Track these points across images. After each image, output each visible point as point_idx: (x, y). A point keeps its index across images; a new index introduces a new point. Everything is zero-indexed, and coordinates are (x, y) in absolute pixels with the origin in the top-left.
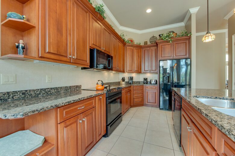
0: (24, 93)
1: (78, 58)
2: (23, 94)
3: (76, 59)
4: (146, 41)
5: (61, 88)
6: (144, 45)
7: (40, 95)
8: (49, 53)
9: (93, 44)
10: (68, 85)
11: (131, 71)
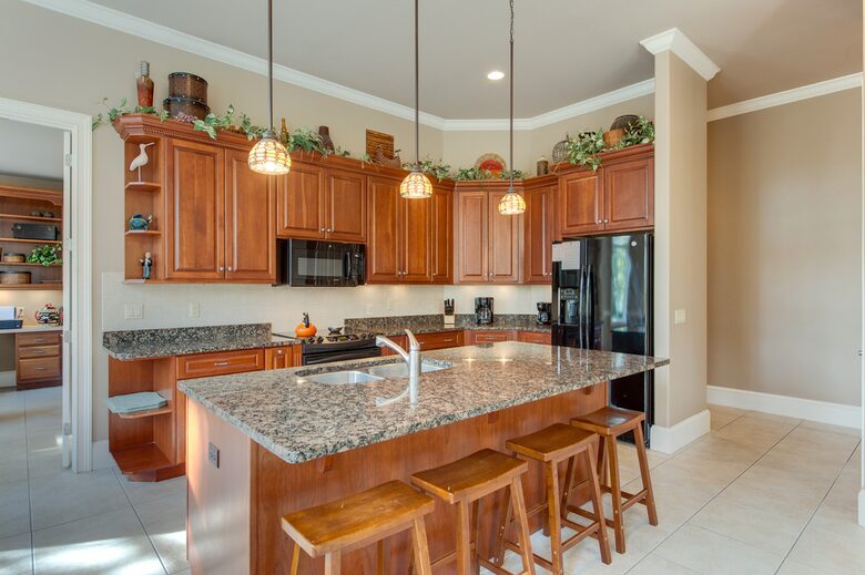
0: (154, 333)
1: (243, 268)
2: (152, 335)
3: (237, 271)
4: (542, 159)
5: (219, 328)
6: (535, 175)
7: (177, 340)
8: (180, 270)
9: (288, 228)
10: (236, 322)
11: (475, 279)
